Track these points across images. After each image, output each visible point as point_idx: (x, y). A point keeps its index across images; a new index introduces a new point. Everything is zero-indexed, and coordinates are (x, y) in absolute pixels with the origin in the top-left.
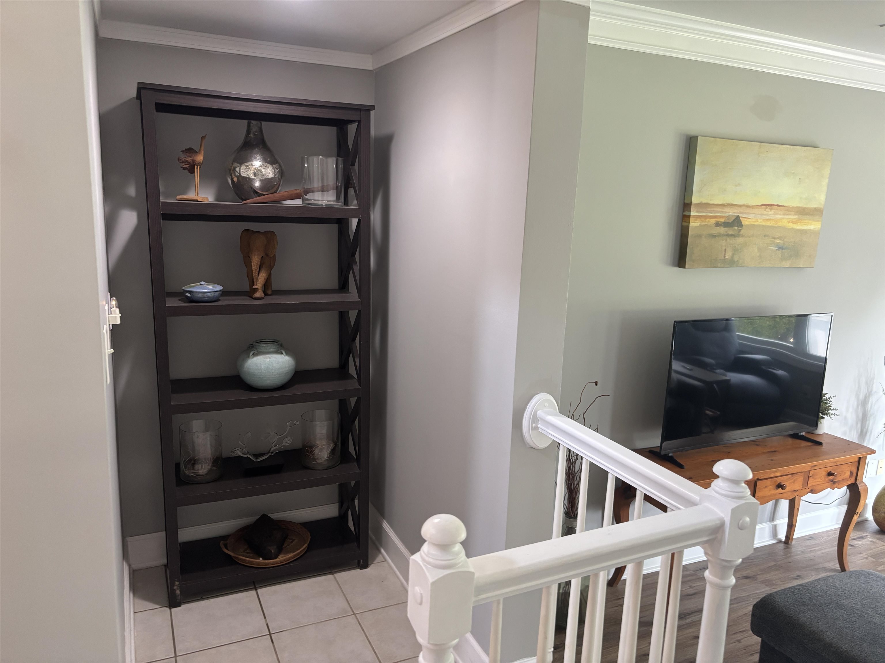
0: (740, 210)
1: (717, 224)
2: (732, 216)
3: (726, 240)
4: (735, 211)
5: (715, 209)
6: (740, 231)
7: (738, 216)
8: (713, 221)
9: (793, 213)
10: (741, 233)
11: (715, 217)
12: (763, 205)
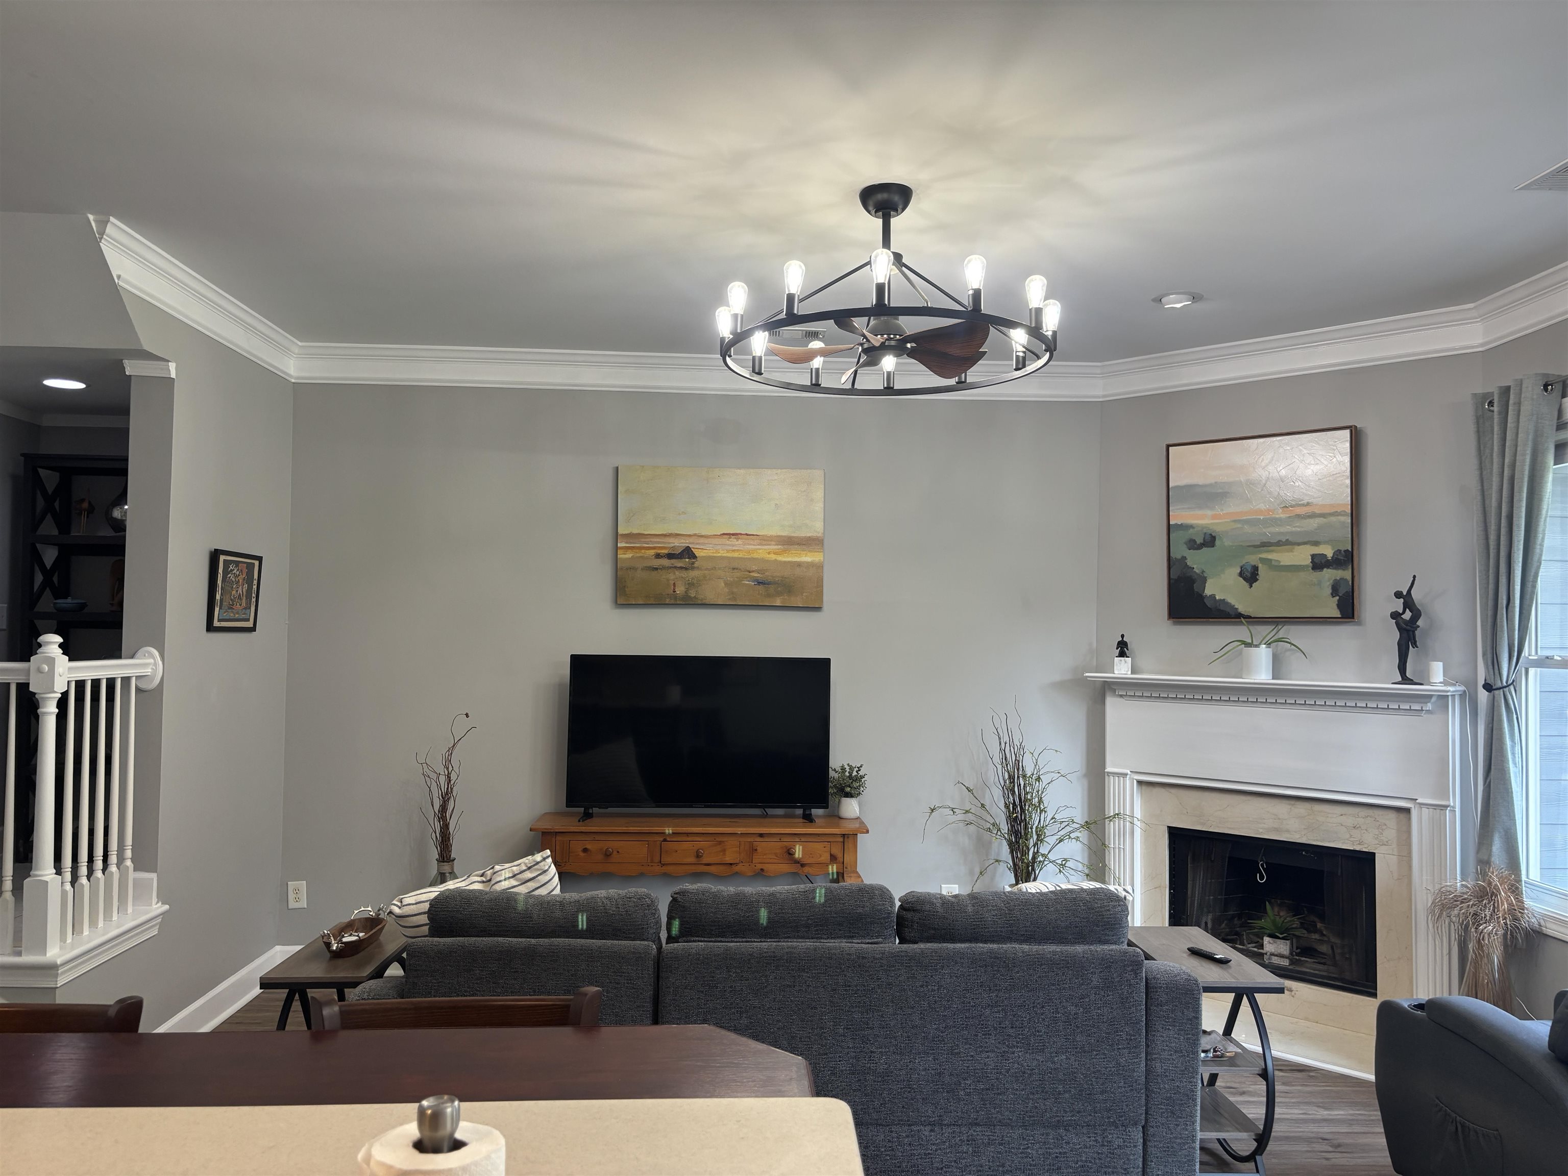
0: (691, 540)
1: (658, 556)
2: (678, 546)
3: (675, 574)
4: (682, 541)
5: (652, 540)
6: (693, 563)
7: (688, 547)
8: (652, 552)
9: (773, 543)
10: (695, 565)
11: (654, 548)
12: (724, 534)
